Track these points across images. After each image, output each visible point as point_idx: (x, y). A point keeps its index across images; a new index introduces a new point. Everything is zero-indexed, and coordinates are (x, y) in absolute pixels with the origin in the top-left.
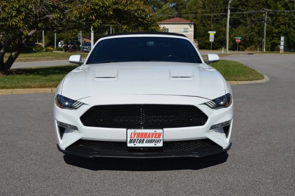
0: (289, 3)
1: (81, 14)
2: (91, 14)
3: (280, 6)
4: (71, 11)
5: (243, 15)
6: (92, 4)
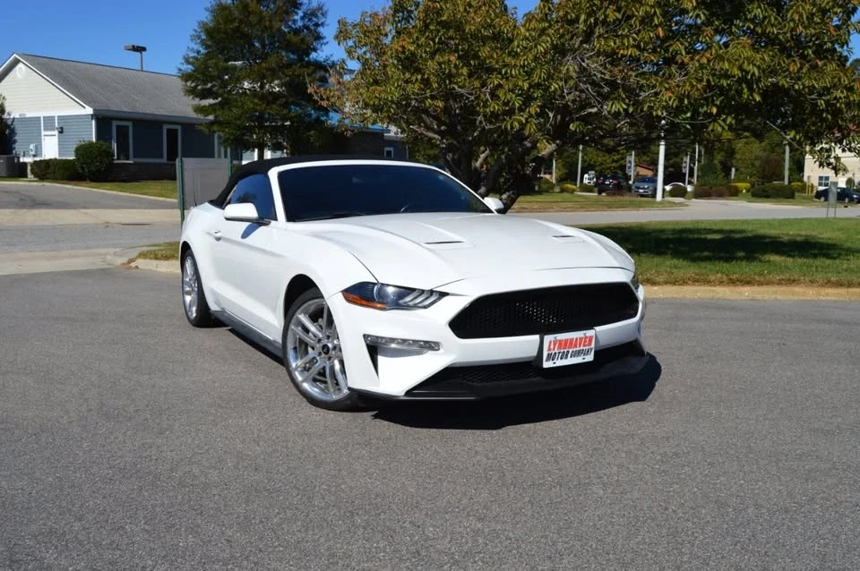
1: (681, 101)
2: (706, 99)
4: (656, 94)
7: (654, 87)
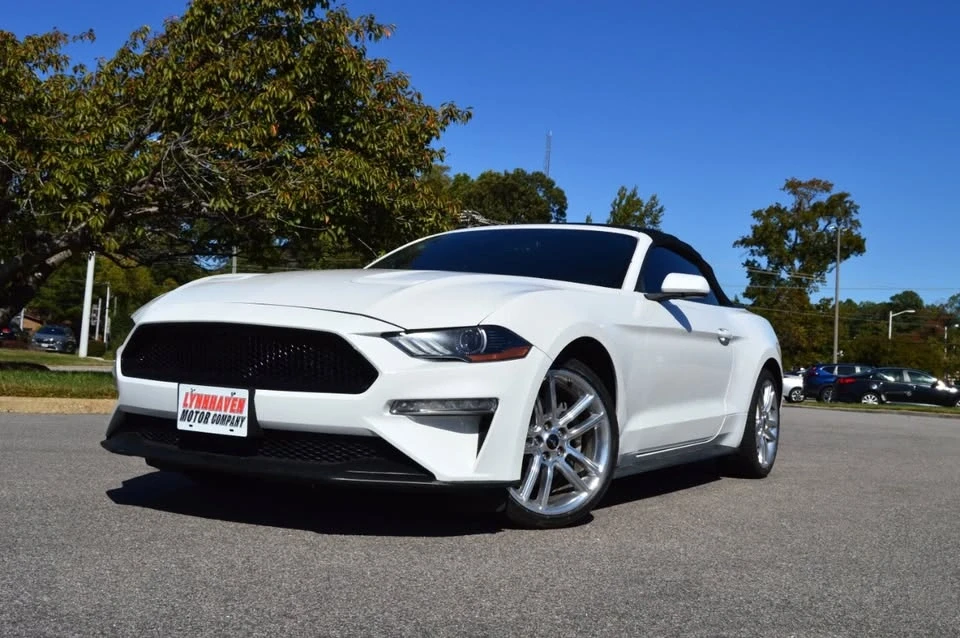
7: (265, 187)
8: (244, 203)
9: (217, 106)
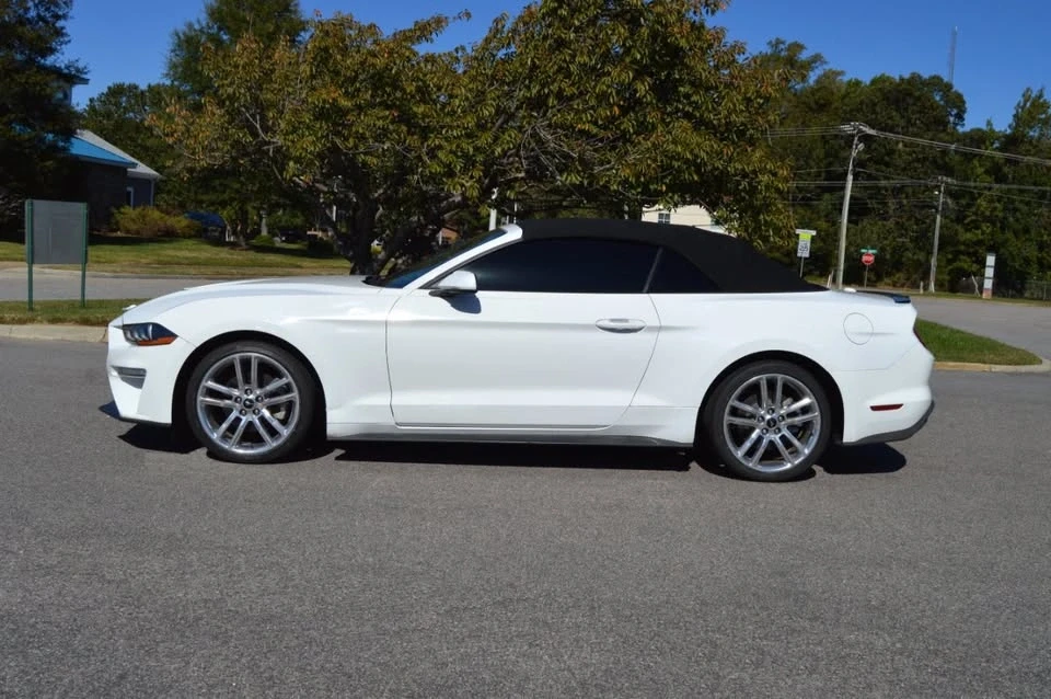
0: (1006, 165)
3: (980, 170)
4: (613, 169)
5: (879, 189)
6: (666, 156)
7: (609, 162)
8: (592, 178)
9: (568, 92)
